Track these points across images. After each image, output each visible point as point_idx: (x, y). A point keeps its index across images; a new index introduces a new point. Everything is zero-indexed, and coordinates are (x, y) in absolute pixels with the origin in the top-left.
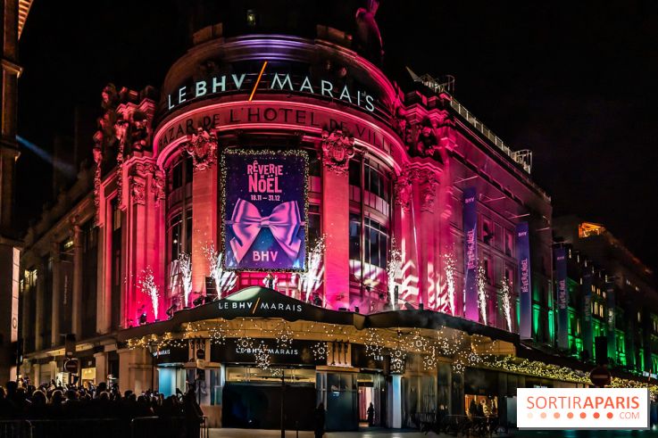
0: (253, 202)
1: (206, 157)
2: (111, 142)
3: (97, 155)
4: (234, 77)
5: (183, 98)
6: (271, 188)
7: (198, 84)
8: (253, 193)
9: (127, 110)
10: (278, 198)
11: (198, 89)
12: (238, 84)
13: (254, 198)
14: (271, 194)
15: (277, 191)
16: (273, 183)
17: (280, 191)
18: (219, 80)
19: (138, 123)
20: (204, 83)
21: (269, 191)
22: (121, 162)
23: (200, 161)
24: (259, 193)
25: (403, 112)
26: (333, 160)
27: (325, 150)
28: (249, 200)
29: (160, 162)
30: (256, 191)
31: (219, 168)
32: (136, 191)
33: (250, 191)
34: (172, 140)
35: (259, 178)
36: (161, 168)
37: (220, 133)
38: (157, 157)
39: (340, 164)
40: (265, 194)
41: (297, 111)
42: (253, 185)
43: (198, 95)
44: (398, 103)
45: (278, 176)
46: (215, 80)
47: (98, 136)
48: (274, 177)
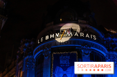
0: (61, 67)
1: (48, 55)
2: (22, 53)
3: (18, 56)
4: (56, 34)
5: (42, 40)
6: (67, 63)
7: (46, 36)
8: (61, 64)
9: (27, 45)
10: (69, 65)
11: (46, 38)
12: (57, 36)
13: (61, 66)
14: (67, 64)
15: (68, 63)
16: (67, 61)
17: (69, 63)
18: (52, 35)
19: (29, 48)
20: (48, 36)
21: (66, 63)
22: (24, 58)
23: (46, 56)
24: (63, 64)
25: (105, 39)
26: (85, 53)
27: (82, 51)
28: (60, 66)
29: (35, 57)
30: (62, 64)
31: (51, 58)
32: (27, 66)
33: (60, 64)
34: (38, 51)
35: (63, 60)
36: (35, 59)
37: (52, 48)
38: (34, 56)
39: (87, 54)
40: (65, 64)
41: (74, 41)
42: (61, 62)
43: (46, 39)
44: (103, 37)
45: (69, 59)
46: (51, 35)
47: (18, 52)
48: (67, 59)
